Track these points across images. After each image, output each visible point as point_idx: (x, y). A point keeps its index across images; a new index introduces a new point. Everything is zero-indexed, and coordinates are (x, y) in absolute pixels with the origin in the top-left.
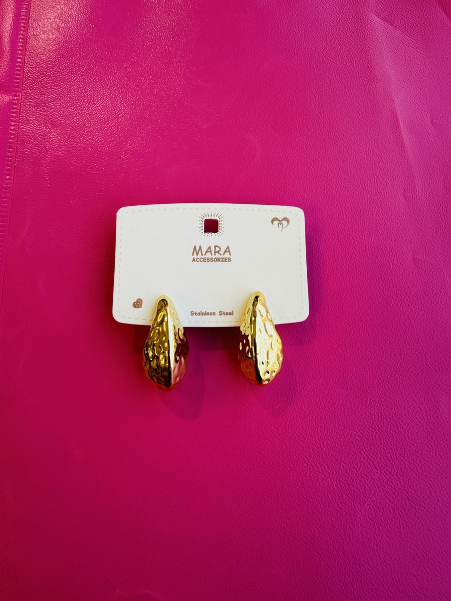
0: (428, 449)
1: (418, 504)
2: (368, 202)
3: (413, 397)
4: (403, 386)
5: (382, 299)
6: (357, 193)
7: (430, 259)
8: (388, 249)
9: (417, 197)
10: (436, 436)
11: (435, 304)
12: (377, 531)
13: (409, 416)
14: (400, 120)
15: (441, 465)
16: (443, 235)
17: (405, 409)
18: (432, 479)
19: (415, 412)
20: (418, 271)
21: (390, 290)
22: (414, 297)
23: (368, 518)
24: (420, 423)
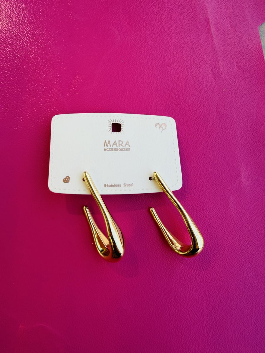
0: (222, 229)
1: (214, 262)
2: (189, 75)
3: (213, 197)
4: (207, 191)
5: (196, 137)
6: (182, 69)
7: (227, 111)
8: (201, 105)
9: (220, 72)
10: (226, 221)
11: (229, 140)
12: (189, 279)
13: (211, 209)
14: (211, 23)
15: (229, 238)
16: (235, 96)
17: (208, 205)
18: (223, 247)
19: (214, 207)
20: (220, 119)
21: (201, 131)
22: (216, 135)
23: (184, 272)
24: (217, 213)
